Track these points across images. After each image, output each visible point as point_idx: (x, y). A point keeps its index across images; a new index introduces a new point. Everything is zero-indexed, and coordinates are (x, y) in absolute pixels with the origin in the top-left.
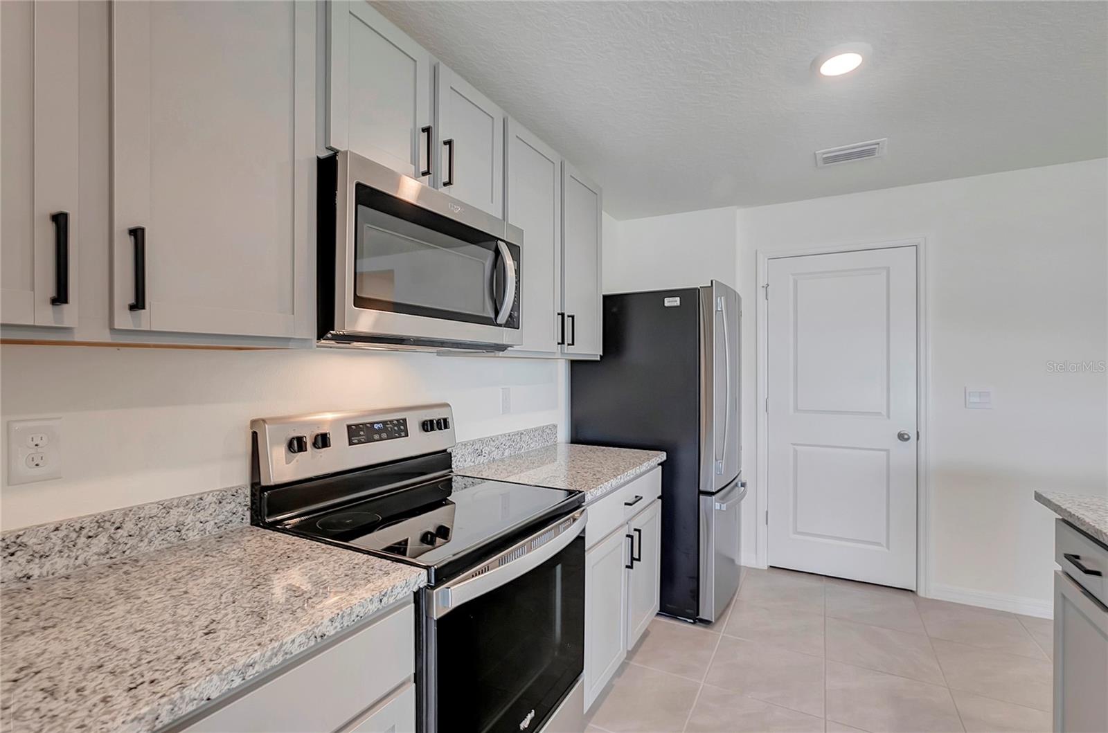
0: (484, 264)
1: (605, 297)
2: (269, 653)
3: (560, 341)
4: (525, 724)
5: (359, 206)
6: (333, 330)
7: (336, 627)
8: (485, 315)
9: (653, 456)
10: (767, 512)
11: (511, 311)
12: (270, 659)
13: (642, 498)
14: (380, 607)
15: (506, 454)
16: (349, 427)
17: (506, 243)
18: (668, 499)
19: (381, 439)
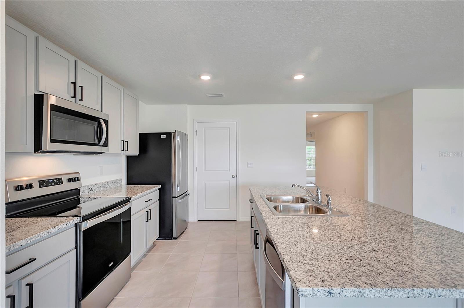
0: (94, 126)
1: (140, 134)
2: (37, 236)
3: (122, 150)
4: (110, 265)
5: (52, 111)
6: (42, 149)
7: (54, 231)
8: (95, 143)
9: (156, 186)
10: (197, 203)
11: (105, 141)
12: (37, 237)
13: (151, 199)
14: (66, 226)
15: (101, 190)
16: (39, 181)
17: (103, 119)
18: (162, 200)
19: (52, 185)
